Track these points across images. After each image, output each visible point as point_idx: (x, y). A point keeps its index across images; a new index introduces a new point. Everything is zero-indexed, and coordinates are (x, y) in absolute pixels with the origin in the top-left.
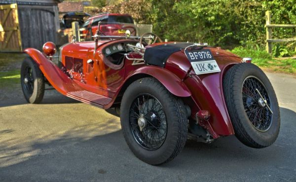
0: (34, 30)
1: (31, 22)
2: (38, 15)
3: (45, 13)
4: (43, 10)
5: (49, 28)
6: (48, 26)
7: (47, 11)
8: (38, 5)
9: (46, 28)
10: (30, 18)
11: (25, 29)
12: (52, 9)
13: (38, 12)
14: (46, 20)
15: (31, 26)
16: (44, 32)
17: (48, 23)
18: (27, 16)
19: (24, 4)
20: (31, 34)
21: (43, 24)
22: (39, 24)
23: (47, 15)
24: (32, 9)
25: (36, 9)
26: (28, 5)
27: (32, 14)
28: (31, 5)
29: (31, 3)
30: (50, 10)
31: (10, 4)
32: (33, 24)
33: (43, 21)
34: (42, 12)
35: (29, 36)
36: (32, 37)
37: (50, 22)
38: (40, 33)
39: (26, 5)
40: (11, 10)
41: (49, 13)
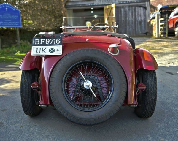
0: (129, 21)
1: (128, 15)
2: (133, 10)
3: (139, 8)
4: (137, 6)
5: (141, 20)
6: (141, 18)
7: (140, 6)
8: (134, 3)
9: (139, 19)
10: (127, 13)
11: (123, 21)
12: (145, 4)
13: (133, 8)
14: (140, 13)
15: (127, 19)
16: (137, 23)
17: (141, 16)
18: (125, 11)
19: (124, 3)
20: (127, 24)
21: (137, 17)
22: (134, 17)
23: (141, 9)
24: (129, 6)
25: (132, 6)
26: (127, 3)
27: (129, 10)
28: (129, 3)
29: (128, 1)
30: (143, 6)
31: (111, 4)
32: (129, 18)
33: (137, 14)
34: (137, 8)
35: (126, 26)
36: (128, 27)
37: (142, 14)
38: (134, 23)
39: (125, 3)
40: (112, 8)
41: (142, 8)
